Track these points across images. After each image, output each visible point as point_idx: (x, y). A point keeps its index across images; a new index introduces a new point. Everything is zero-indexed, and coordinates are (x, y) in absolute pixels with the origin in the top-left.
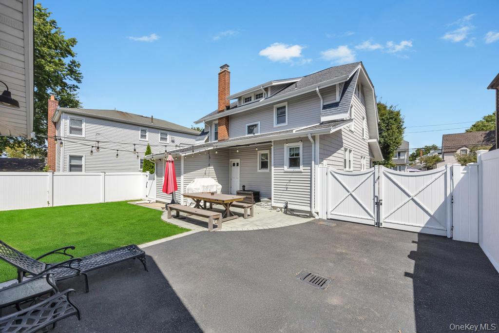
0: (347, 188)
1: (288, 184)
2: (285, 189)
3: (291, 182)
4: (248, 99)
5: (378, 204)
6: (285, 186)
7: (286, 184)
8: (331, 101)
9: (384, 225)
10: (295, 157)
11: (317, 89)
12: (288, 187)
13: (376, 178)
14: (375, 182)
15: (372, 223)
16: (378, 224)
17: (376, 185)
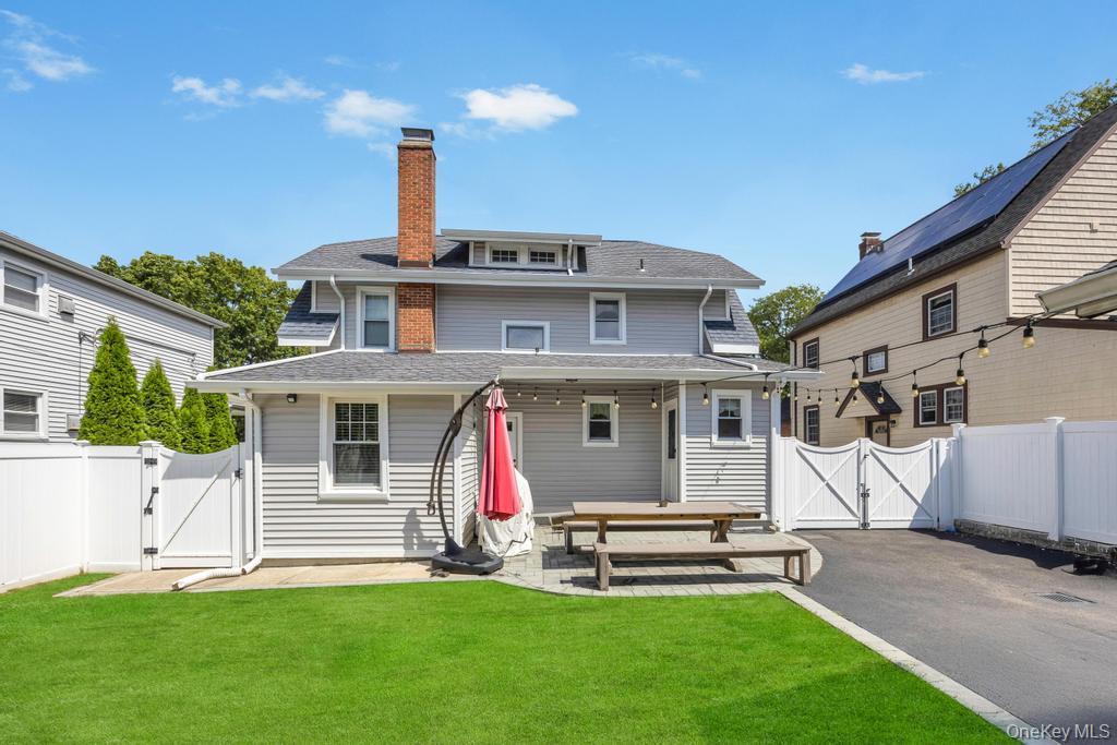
0: (822, 474)
1: (720, 472)
2: (714, 483)
3: (727, 467)
4: (510, 255)
5: (865, 495)
6: (712, 477)
7: (715, 472)
8: (712, 315)
9: (872, 525)
10: (729, 418)
11: (710, 289)
12: (721, 477)
13: (862, 457)
14: (859, 464)
15: (856, 525)
16: (865, 525)
17: (862, 467)
